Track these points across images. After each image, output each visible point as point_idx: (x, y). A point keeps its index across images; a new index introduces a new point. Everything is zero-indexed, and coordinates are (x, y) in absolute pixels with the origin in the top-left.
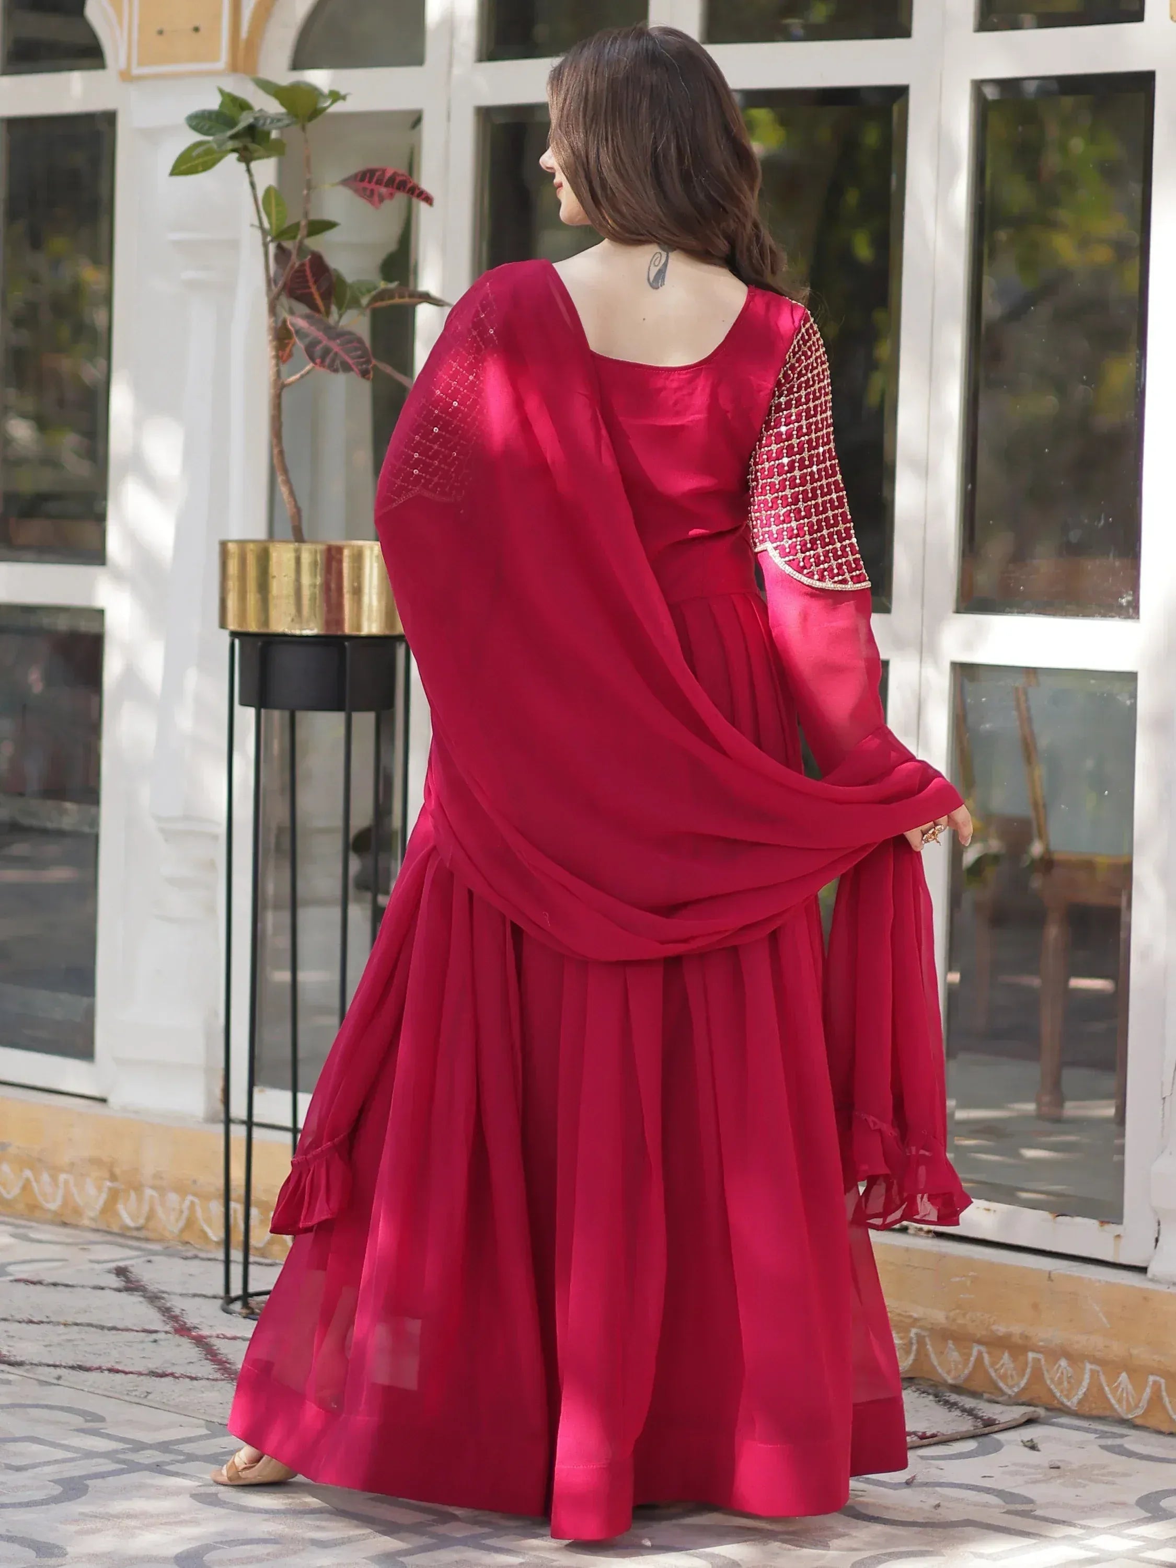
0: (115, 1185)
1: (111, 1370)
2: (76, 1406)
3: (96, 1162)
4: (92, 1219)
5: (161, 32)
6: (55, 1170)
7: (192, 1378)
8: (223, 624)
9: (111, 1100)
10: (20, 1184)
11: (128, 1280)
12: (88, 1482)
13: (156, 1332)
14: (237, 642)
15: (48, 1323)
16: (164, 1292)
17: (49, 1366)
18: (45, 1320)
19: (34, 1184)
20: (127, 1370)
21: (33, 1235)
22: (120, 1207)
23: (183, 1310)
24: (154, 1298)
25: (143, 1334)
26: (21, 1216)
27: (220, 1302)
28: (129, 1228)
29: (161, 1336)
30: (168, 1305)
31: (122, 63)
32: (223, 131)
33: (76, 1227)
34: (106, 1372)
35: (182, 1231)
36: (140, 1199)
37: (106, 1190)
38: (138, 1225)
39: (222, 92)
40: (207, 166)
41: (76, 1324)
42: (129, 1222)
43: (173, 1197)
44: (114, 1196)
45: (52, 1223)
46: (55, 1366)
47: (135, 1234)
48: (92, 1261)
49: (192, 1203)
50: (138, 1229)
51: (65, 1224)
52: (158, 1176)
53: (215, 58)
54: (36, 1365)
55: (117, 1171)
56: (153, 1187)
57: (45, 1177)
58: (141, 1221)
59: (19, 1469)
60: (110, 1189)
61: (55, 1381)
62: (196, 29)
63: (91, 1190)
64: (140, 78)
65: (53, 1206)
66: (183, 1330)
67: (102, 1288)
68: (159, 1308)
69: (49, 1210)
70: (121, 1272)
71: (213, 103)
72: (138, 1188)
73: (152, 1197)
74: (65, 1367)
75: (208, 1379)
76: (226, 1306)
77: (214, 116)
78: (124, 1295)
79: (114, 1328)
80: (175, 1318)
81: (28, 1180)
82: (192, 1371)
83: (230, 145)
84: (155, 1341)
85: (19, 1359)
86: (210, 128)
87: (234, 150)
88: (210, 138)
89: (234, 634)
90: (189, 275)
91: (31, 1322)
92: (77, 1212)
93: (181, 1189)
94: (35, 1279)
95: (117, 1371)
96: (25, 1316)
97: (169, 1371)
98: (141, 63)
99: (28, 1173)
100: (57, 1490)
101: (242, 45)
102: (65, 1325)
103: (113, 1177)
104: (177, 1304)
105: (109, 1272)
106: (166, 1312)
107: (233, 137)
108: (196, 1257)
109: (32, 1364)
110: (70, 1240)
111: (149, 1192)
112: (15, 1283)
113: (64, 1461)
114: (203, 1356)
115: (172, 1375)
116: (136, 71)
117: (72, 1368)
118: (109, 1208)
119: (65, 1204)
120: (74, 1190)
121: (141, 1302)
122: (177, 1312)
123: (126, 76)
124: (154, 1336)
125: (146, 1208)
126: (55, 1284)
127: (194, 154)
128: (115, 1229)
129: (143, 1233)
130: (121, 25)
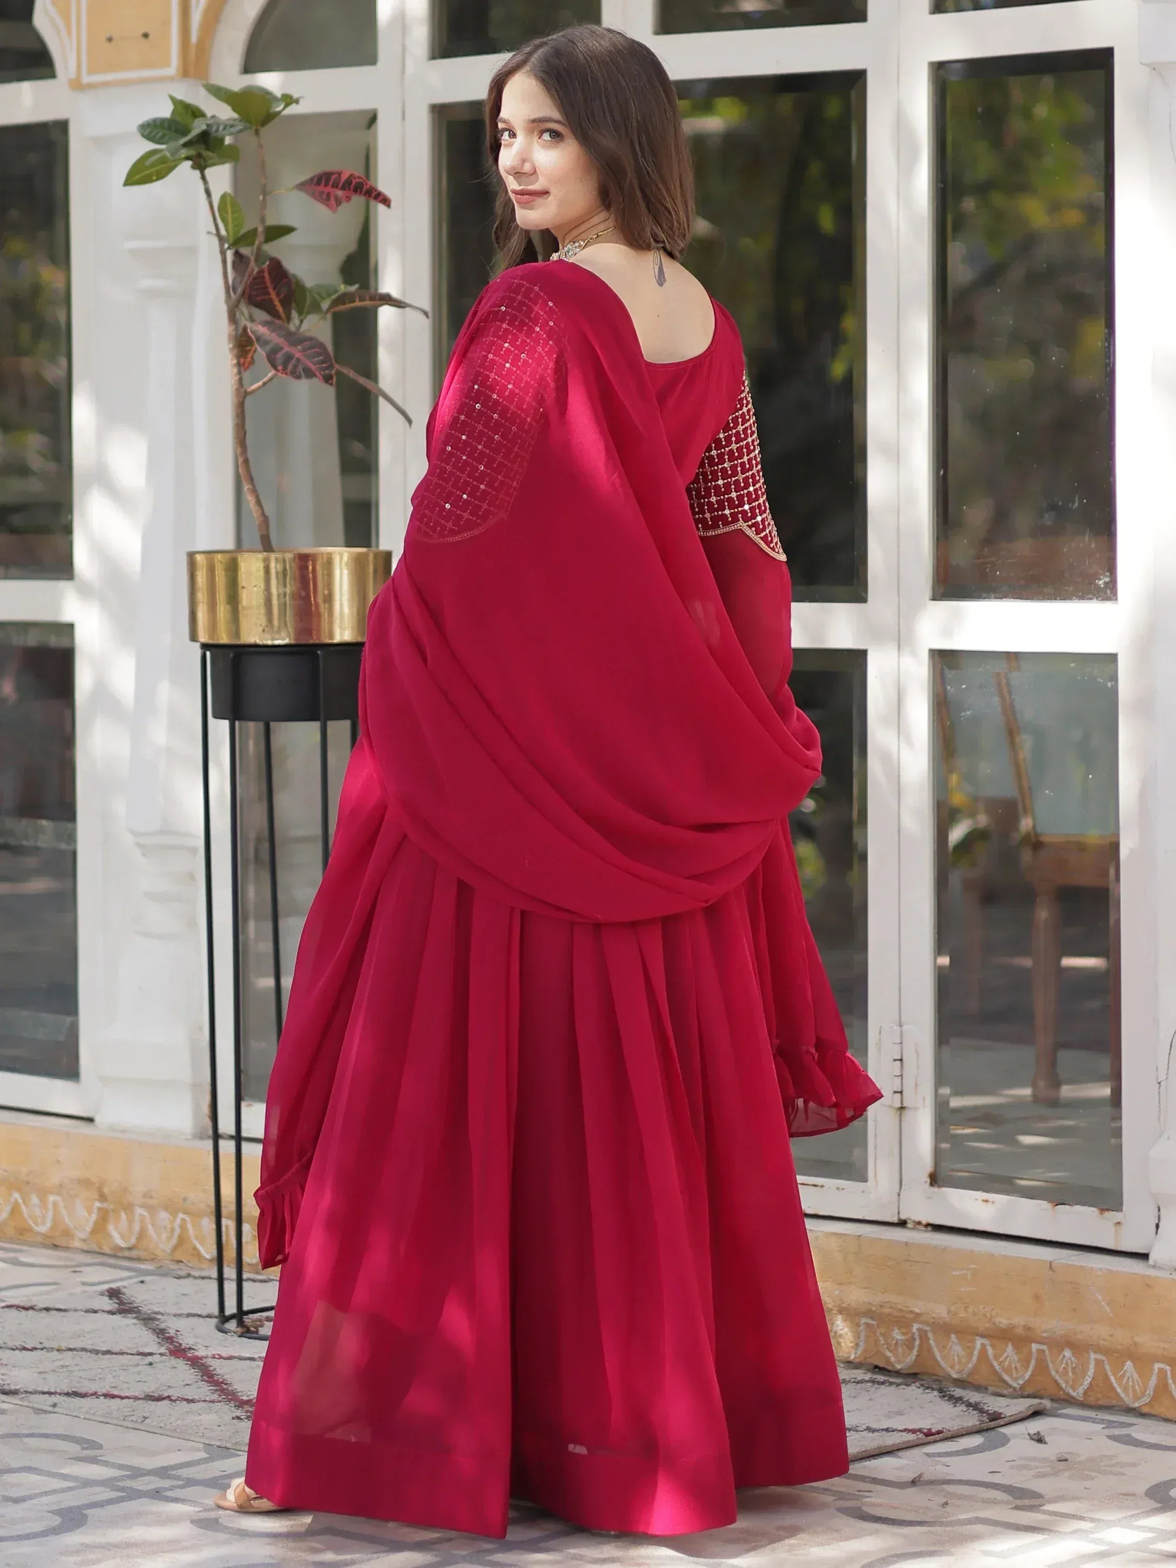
0: (105, 1205)
1: (106, 1396)
2: (72, 1433)
3: (85, 1183)
4: (84, 1240)
5: (110, 40)
6: (43, 1193)
7: (189, 1401)
8: (193, 637)
9: (98, 1120)
10: (8, 1208)
11: (121, 1303)
12: (89, 1512)
13: (151, 1354)
14: (208, 654)
15: (42, 1349)
16: (157, 1313)
17: (44, 1393)
18: (39, 1346)
19: (23, 1207)
20: (123, 1394)
21: (23, 1258)
22: (111, 1228)
23: (178, 1331)
24: (148, 1320)
25: (140, 1357)
26: (12, 1241)
27: (214, 1321)
28: (121, 1249)
29: (157, 1358)
30: (163, 1326)
31: (72, 73)
32: (177, 139)
33: (67, 1248)
34: (102, 1398)
35: (175, 1248)
36: (131, 1222)
37: (95, 1211)
38: (130, 1246)
39: (172, 99)
40: (160, 176)
41: (70, 1350)
42: (123, 1244)
43: (164, 1215)
44: (104, 1217)
45: (45, 1246)
46: (50, 1393)
47: (127, 1254)
48: (84, 1284)
49: (183, 1220)
50: (129, 1249)
51: (55, 1247)
52: (147, 1195)
53: (167, 64)
54: (30, 1393)
55: (106, 1191)
56: (143, 1206)
57: (35, 1200)
58: (133, 1241)
59: (16, 1501)
60: (99, 1209)
61: (50, 1409)
62: (146, 36)
63: (81, 1212)
64: (92, 86)
65: (43, 1229)
66: (178, 1351)
67: (95, 1312)
68: (154, 1330)
69: (40, 1234)
70: (114, 1294)
71: (165, 111)
72: (129, 1208)
73: (141, 1215)
74: (60, 1394)
75: (205, 1401)
76: (220, 1325)
77: (166, 124)
78: (117, 1318)
79: (109, 1352)
80: (170, 1340)
81: (16, 1203)
82: (189, 1393)
83: (184, 153)
84: (151, 1364)
85: (13, 1387)
86: (163, 136)
87: (188, 158)
88: (163, 147)
89: (205, 647)
90: (148, 283)
91: (25, 1349)
92: (67, 1233)
93: (171, 1207)
94: (27, 1305)
95: (113, 1397)
96: (18, 1344)
97: (166, 1394)
98: (91, 72)
99: (16, 1195)
100: (57, 1521)
101: (193, 51)
102: (58, 1350)
103: (102, 1197)
104: (172, 1325)
105: (102, 1294)
106: (161, 1333)
107: (185, 145)
108: (189, 1276)
109: (26, 1392)
110: (62, 1263)
111: (139, 1211)
112: (6, 1309)
113: (63, 1490)
114: (199, 1377)
115: (169, 1397)
116: (86, 79)
117: (68, 1394)
118: (99, 1228)
119: (54, 1228)
120: (64, 1212)
121: (134, 1324)
122: (172, 1332)
123: (77, 85)
124: (150, 1359)
125: (137, 1227)
126: (47, 1309)
127: (148, 163)
128: (107, 1250)
129: (135, 1253)
130: (69, 33)
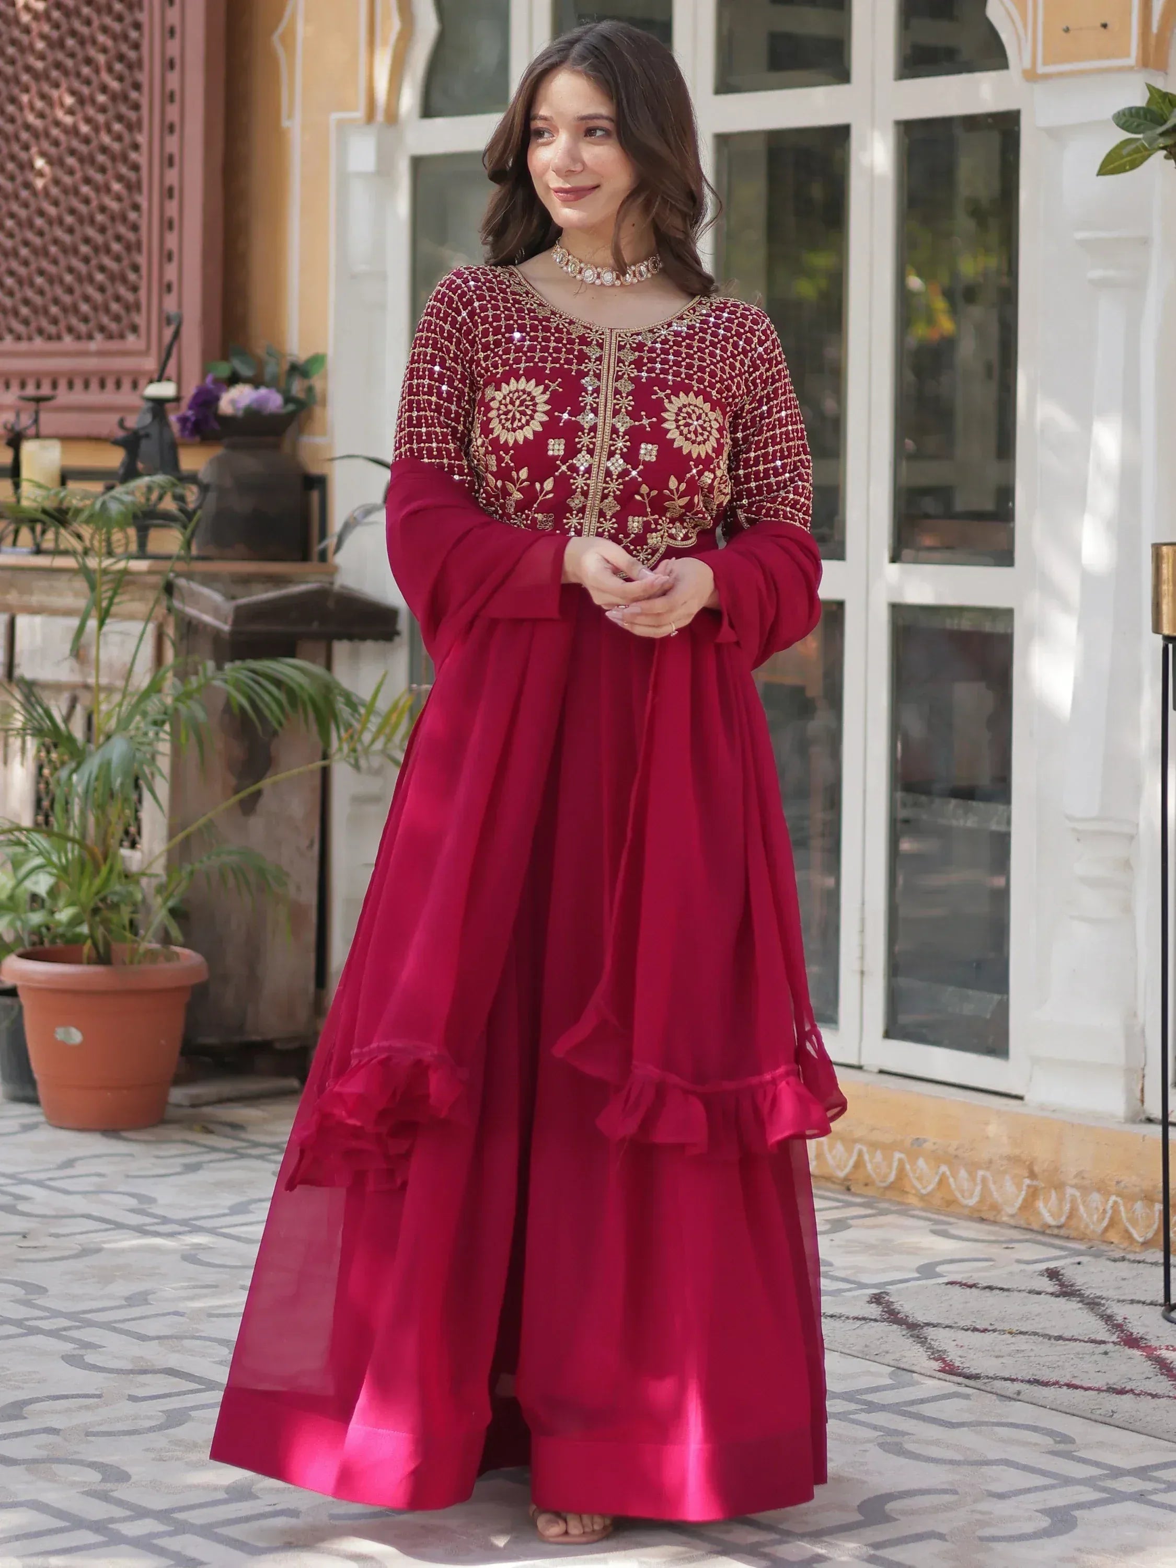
0: (1035, 1183)
1: (1069, 1386)
2: (1042, 1424)
3: (1014, 1160)
4: (1012, 1216)
5: (1067, 30)
6: (973, 1167)
7: (1154, 1396)
8: (1157, 628)
9: (1026, 1098)
10: (937, 1179)
11: (1062, 1285)
12: (1077, 1513)
13: (1104, 1342)
14: (1170, 646)
15: (994, 1331)
16: (1099, 1297)
17: (1006, 1379)
18: (990, 1328)
19: (951, 1180)
20: (1085, 1385)
21: (953, 1231)
22: (1040, 1204)
23: (1125, 1318)
24: (1093, 1304)
25: (1093, 1345)
26: (938, 1212)
27: (1160, 1310)
28: (1050, 1227)
29: (1110, 1347)
30: (1109, 1312)
31: (1027, 64)
32: (1151, 129)
33: (995, 1223)
34: (1065, 1388)
35: (1106, 1230)
36: (1061, 1200)
37: (1025, 1188)
38: (1059, 1224)
39: (1150, 88)
40: (1134, 165)
41: (1021, 1333)
42: (1051, 1221)
43: (1096, 1197)
44: (1033, 1194)
45: (970, 1218)
46: (1013, 1380)
47: (1056, 1231)
48: (1019, 1261)
49: (1115, 1203)
50: (1059, 1227)
51: (982, 1220)
52: (1080, 1175)
53: (1128, 55)
54: (991, 1378)
55: (1036, 1169)
56: (1075, 1186)
57: (963, 1173)
58: (1063, 1220)
59: (1001, 1496)
60: (1029, 1186)
61: (1015, 1396)
62: (1105, 26)
63: (1009, 1186)
64: (1047, 77)
65: (972, 1202)
66: (1132, 1341)
67: (1039, 1293)
68: (1102, 1316)
69: (966, 1206)
70: (1053, 1274)
71: (1138, 99)
72: (1059, 1187)
73: (1073, 1196)
74: (1022, 1381)
75: (1169, 1397)
76: (1166, 1314)
77: (1142, 113)
78: (1062, 1300)
79: (1059, 1338)
80: (1119, 1327)
81: (944, 1174)
82: (1150, 1386)
83: (1162, 142)
84: (1106, 1353)
85: (974, 1371)
86: (1138, 126)
87: (1163, 148)
88: (1140, 136)
89: (1168, 639)
90: (1097, 274)
91: (975, 1330)
92: (995, 1208)
93: (1102, 1188)
94: (970, 1282)
95: (1076, 1387)
96: (968, 1323)
97: (1128, 1388)
98: (1045, 63)
99: (944, 1168)
100: (1045, 1522)
101: (1153, 41)
102: (1010, 1333)
103: (1032, 1175)
104: (1120, 1312)
105: (1041, 1274)
106: (1108, 1319)
107: (1162, 134)
108: (1123, 1259)
109: (988, 1377)
110: (993, 1238)
111: (1070, 1191)
112: (949, 1286)
113: (1045, 1488)
114: (1157, 1370)
115: (1132, 1391)
116: (1041, 69)
117: (1029, 1382)
118: (1028, 1205)
119: (982, 1200)
120: (992, 1187)
121: (1080, 1308)
122: (1120, 1320)
123: (1031, 76)
124: (1103, 1348)
125: (1067, 1207)
126: (990, 1288)
127: (1124, 152)
128: (1035, 1227)
129: (1063, 1232)
130: (1025, 26)
